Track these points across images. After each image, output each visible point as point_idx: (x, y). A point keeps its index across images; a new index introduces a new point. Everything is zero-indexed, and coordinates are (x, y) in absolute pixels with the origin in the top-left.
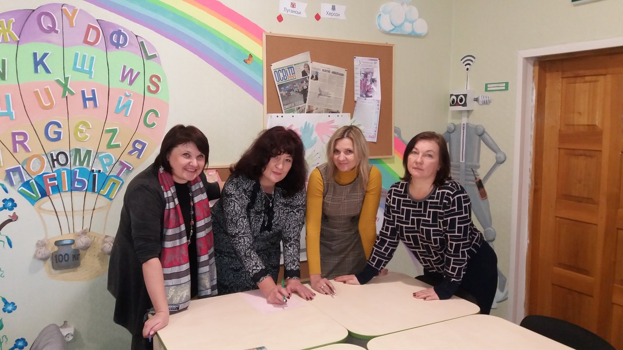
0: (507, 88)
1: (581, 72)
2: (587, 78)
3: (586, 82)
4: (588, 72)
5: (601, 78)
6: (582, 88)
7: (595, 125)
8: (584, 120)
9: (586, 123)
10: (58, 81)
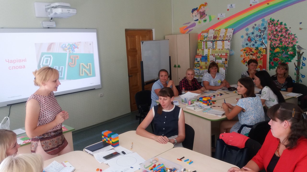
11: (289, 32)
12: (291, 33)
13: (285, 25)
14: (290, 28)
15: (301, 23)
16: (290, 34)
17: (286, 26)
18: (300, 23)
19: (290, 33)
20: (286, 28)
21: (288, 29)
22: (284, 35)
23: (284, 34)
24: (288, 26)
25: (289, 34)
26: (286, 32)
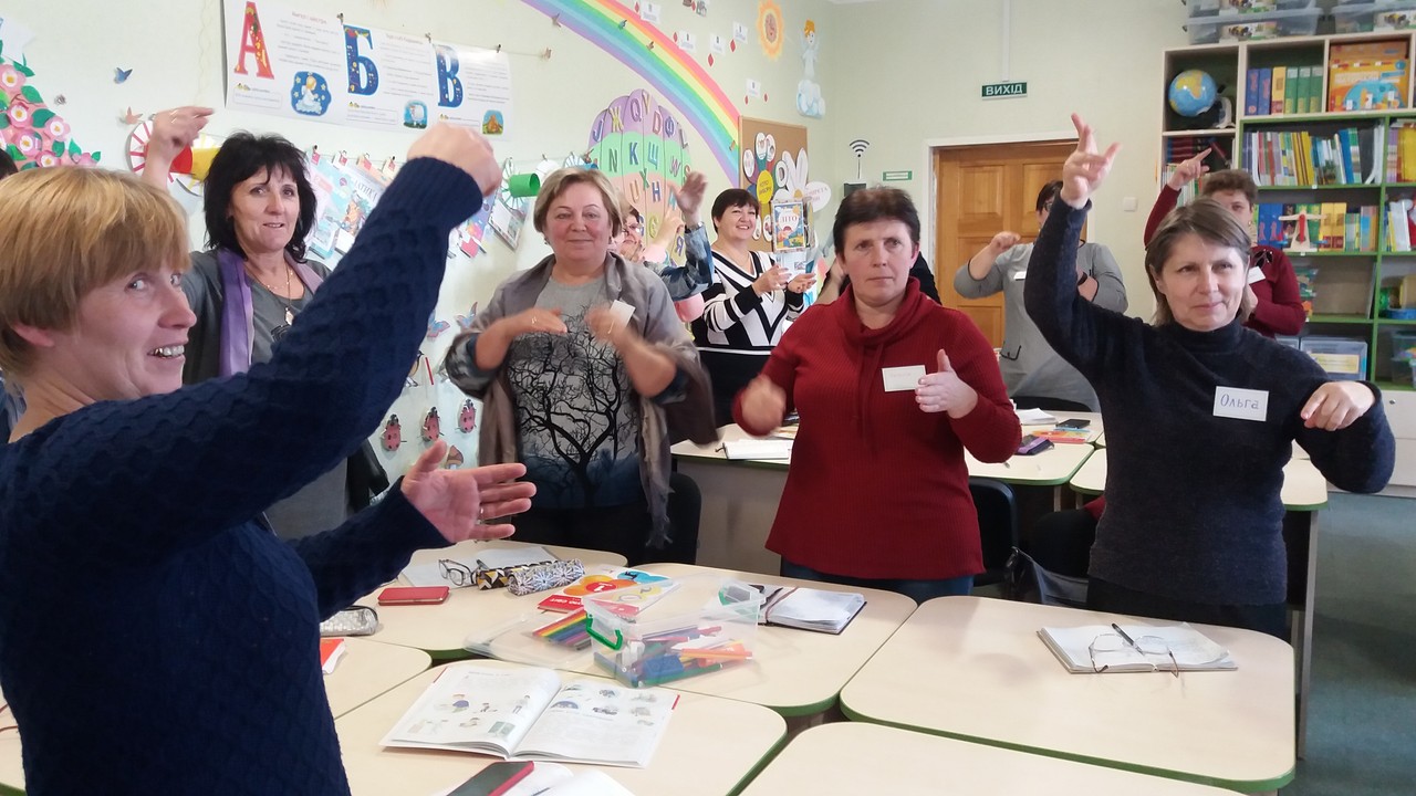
0: (910, 178)
1: (981, 162)
2: (985, 168)
3: (985, 172)
4: (987, 162)
5: (1000, 168)
6: (980, 177)
7: (995, 213)
8: (984, 209)
9: (986, 211)
10: (641, 173)
11: (57, 129)
12: (72, 143)
13: (25, 71)
14: (62, 100)
15: (123, 76)
16: (67, 147)
17: (29, 82)
18: (114, 75)
19: (63, 143)
20: (30, 96)
21: (50, 105)
22: (24, 149)
23: (27, 144)
24: (45, 87)
25: (58, 148)
26: (39, 130)
